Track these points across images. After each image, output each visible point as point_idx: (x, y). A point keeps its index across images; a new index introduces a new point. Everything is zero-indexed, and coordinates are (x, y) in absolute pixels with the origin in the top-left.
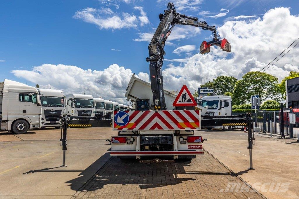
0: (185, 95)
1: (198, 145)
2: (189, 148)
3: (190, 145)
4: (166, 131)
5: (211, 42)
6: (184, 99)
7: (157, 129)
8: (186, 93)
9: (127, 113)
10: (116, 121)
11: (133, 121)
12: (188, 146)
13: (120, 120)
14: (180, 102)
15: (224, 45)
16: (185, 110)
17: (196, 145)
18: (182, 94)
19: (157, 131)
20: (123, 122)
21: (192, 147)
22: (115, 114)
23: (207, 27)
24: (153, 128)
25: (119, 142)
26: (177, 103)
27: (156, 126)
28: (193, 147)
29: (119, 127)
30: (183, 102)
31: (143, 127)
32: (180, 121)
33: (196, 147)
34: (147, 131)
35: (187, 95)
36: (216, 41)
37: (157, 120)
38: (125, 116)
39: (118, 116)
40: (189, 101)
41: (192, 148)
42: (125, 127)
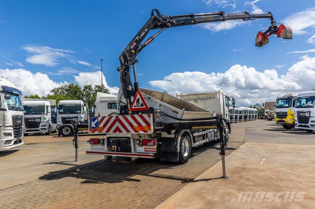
0: (138, 100)
1: (152, 149)
2: (145, 151)
3: (146, 148)
4: (124, 134)
5: (268, 31)
6: (138, 104)
7: (118, 132)
8: (139, 98)
9: (97, 118)
10: (91, 126)
11: (101, 125)
12: (145, 148)
13: (93, 125)
14: (135, 106)
15: (281, 33)
16: (140, 114)
17: (151, 148)
18: (137, 99)
19: (118, 134)
20: (95, 127)
21: (147, 149)
22: (90, 120)
23: (249, 17)
24: (115, 131)
25: (93, 143)
26: (133, 108)
27: (118, 129)
28: (149, 149)
29: (93, 130)
30: (137, 106)
31: (108, 130)
32: (135, 125)
33: (151, 150)
34: (111, 134)
35: (140, 99)
36: (272, 29)
37: (117, 124)
38: (96, 121)
39: (92, 121)
40: (142, 105)
41: (148, 151)
42: (96, 130)
